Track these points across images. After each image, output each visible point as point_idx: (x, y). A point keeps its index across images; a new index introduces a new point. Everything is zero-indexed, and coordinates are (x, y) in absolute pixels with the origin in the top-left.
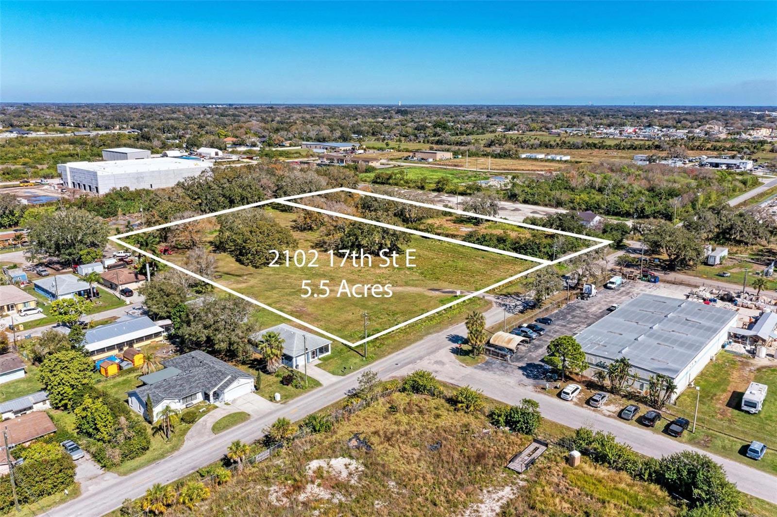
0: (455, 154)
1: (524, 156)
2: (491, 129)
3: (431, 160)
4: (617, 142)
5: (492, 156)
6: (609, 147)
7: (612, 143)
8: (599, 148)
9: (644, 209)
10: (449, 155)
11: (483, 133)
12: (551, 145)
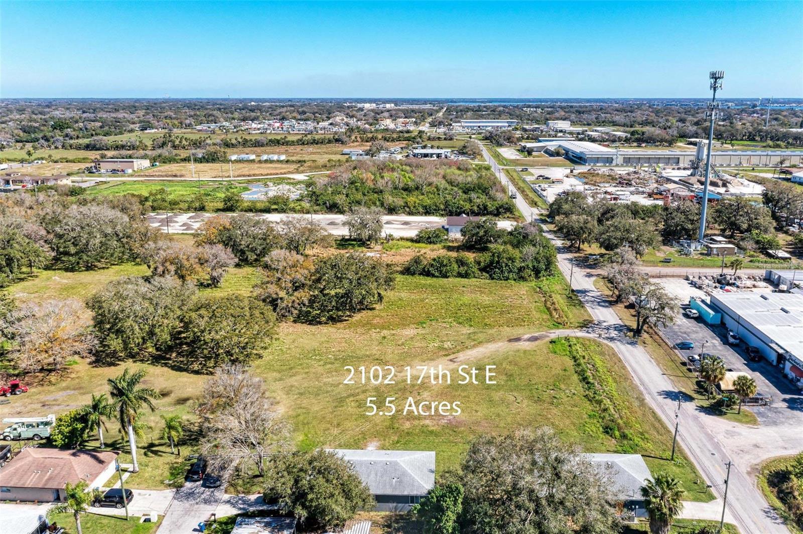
0: (153, 160)
1: (234, 158)
2: (129, 128)
3: (130, 171)
4: (299, 137)
5: (196, 160)
6: (292, 143)
7: (295, 138)
8: (283, 144)
9: (487, 206)
10: (146, 163)
11: (121, 133)
12: (232, 145)
